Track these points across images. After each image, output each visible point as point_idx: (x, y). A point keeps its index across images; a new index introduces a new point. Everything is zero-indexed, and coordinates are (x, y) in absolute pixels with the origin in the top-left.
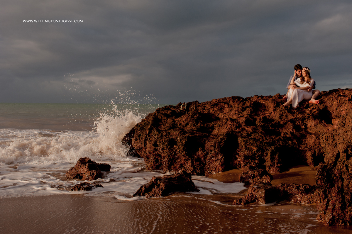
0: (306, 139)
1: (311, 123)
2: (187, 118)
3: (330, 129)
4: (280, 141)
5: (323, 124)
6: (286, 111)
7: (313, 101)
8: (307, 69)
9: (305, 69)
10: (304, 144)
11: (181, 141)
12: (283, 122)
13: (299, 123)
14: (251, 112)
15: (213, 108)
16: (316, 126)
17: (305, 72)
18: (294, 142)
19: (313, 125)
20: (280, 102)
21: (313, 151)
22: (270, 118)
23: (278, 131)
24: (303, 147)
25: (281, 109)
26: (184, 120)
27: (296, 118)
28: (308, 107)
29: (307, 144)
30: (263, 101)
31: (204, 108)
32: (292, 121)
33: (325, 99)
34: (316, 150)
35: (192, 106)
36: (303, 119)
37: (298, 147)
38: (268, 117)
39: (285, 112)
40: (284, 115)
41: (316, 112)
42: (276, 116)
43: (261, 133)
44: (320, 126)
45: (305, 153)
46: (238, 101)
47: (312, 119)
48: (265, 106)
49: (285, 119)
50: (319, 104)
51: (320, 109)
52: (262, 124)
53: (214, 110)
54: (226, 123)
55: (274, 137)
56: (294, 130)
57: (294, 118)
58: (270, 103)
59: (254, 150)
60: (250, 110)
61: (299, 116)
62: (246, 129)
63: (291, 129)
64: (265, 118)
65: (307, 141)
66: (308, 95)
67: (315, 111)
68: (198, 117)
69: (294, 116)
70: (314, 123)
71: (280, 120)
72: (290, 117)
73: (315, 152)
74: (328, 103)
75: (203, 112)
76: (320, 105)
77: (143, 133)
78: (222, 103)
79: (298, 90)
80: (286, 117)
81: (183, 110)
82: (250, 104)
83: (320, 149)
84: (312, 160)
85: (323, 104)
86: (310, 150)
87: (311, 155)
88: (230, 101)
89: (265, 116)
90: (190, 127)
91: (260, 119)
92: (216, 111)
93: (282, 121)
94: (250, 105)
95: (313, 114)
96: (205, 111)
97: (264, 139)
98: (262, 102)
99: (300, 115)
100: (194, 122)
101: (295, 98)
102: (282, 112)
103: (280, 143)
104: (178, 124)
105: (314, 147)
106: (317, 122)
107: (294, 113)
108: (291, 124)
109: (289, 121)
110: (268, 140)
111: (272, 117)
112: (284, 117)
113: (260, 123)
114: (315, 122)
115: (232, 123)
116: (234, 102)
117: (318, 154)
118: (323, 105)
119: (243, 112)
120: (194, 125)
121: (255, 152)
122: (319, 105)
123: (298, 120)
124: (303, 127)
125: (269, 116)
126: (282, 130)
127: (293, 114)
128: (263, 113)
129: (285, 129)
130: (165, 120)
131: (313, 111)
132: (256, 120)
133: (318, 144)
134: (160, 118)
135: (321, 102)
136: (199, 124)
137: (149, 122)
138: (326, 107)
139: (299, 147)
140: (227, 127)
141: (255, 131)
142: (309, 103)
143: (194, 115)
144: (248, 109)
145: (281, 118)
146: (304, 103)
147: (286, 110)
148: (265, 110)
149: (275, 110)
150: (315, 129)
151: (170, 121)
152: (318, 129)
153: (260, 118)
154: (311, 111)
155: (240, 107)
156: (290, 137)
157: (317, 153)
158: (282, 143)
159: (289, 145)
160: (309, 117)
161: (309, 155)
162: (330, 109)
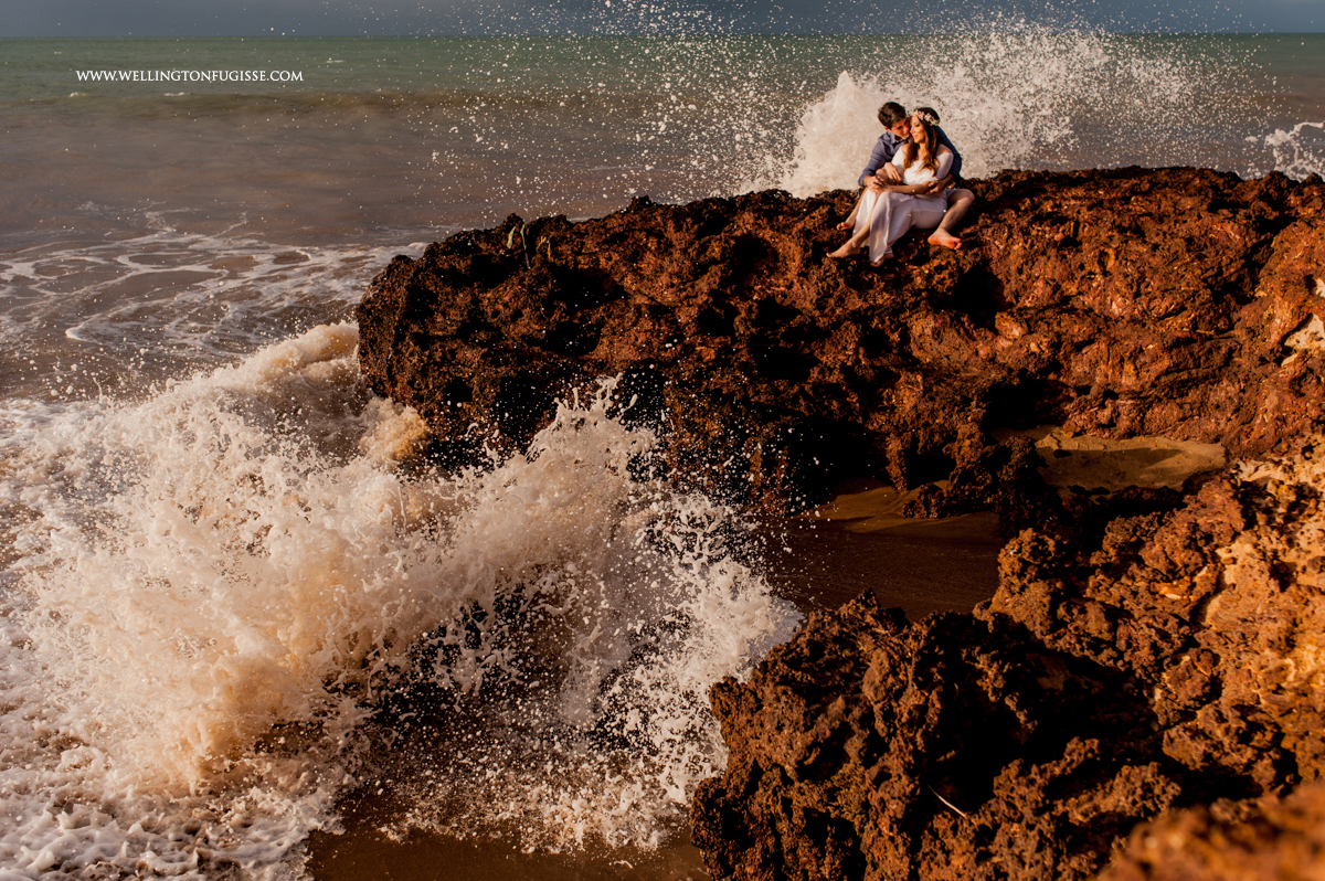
0: (893, 388)
1: (922, 325)
2: (516, 296)
3: (981, 352)
4: (801, 401)
5: (962, 331)
6: (841, 280)
7: (941, 237)
8: (928, 117)
9: (921, 115)
10: (884, 409)
11: (482, 390)
12: (826, 320)
13: (883, 322)
14: (724, 282)
15: (607, 250)
16: (937, 334)
17: (921, 128)
18: (849, 403)
19: (928, 331)
20: (825, 244)
21: (907, 436)
22: (787, 302)
23: (807, 351)
24: (879, 421)
25: (826, 272)
26: (507, 299)
27: (871, 307)
28: (923, 258)
29: (893, 407)
30: (771, 233)
31: (580, 250)
32: (856, 317)
33: (984, 231)
34: (921, 432)
35: (543, 240)
36: (897, 310)
37: (860, 420)
38: (779, 299)
39: (837, 285)
40: (831, 296)
41: (944, 281)
42: (805, 296)
43: (745, 367)
44: (951, 336)
45: (884, 440)
46: (693, 225)
47: (928, 311)
48: (775, 253)
49: (833, 311)
50: (960, 249)
51: (960, 270)
52: (753, 330)
53: (609, 259)
54: (634, 325)
55: (781, 385)
56: (861, 351)
57: (865, 306)
58: (792, 245)
59: (712, 434)
60: (722, 272)
61: (884, 299)
62: (698, 349)
63: (852, 346)
64: (768, 304)
65: (897, 396)
66: (928, 211)
67: (944, 279)
68: (552, 291)
69: (865, 300)
70: (932, 324)
71: (817, 313)
72: (854, 304)
73: (915, 439)
74: (994, 248)
75: (577, 263)
76: (966, 253)
77: (382, 334)
78: (640, 230)
79: (895, 196)
80: (841, 301)
81: (516, 249)
82: (724, 249)
83: (932, 431)
84: (901, 468)
85: (975, 250)
86: (899, 430)
87: (899, 453)
88: (665, 224)
89: (769, 296)
90: (527, 325)
91: (749, 311)
92: (616, 263)
93: (825, 315)
94: (722, 255)
95: (931, 291)
96: (584, 263)
97: (751, 393)
98: (767, 237)
99: (887, 296)
100: (538, 309)
101: (878, 223)
102: (829, 285)
103: (802, 409)
104: (489, 310)
105: (912, 422)
106: (944, 324)
107: (870, 285)
108: (853, 328)
109: (846, 319)
110: (763, 398)
111: (794, 298)
112: (832, 301)
113: (747, 328)
114: (936, 321)
115: (654, 325)
116: (678, 228)
117: (924, 446)
118: (976, 255)
119: (696, 278)
120: (540, 319)
121: (714, 438)
122: (961, 254)
123: (879, 315)
124: (895, 337)
125: (784, 295)
126: (823, 347)
127: (863, 288)
128: (763, 283)
129: (833, 343)
130: (447, 294)
131: (937, 277)
132: (735, 312)
133: (926, 414)
134: (433, 288)
135: (971, 243)
136: (556, 316)
137: (396, 302)
138: (986, 261)
139: (867, 418)
140: (637, 339)
141: (723, 359)
142: (926, 242)
143: (539, 285)
144: (714, 269)
145: (820, 305)
146: (913, 242)
147: (841, 276)
148: (773, 271)
149: (803, 275)
150: (935, 344)
151: (462, 298)
152: (944, 348)
153: (751, 306)
154: (929, 277)
155: (688, 263)
156: (837, 385)
157: (920, 444)
158: (808, 407)
159: (831, 413)
160: (915, 305)
161: (895, 450)
162: (998, 270)
